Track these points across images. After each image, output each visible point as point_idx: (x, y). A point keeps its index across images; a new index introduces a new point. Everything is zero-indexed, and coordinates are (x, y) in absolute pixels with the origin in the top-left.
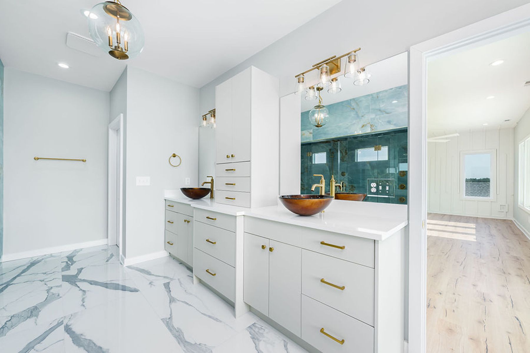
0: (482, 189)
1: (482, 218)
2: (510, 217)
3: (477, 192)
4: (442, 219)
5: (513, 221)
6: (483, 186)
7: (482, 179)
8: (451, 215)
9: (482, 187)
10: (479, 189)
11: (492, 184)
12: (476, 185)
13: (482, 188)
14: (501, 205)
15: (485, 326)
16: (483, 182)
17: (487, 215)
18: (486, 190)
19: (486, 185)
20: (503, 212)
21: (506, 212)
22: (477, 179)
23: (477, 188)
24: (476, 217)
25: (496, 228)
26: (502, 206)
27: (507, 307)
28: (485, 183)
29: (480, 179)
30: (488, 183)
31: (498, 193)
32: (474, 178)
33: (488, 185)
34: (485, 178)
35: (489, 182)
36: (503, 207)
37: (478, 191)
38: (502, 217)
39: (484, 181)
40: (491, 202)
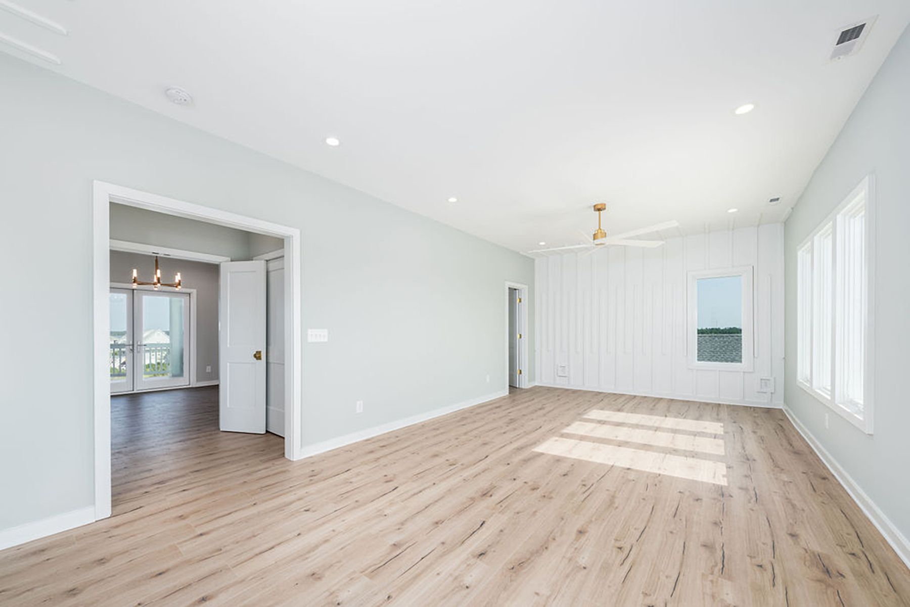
0: (727, 345)
1: (729, 406)
2: (779, 404)
3: (720, 350)
4: (652, 411)
5: (784, 410)
6: (729, 340)
7: (727, 328)
8: (672, 400)
9: (727, 341)
10: (723, 345)
11: (746, 338)
12: (718, 339)
13: (727, 343)
14: (761, 379)
15: (722, 528)
16: (729, 333)
17: (737, 401)
18: (733, 347)
19: (733, 338)
20: (765, 393)
21: (772, 393)
22: (722, 328)
23: (720, 343)
24: (717, 402)
25: (754, 432)
26: (763, 381)
27: (750, 502)
28: (731, 335)
29: (725, 329)
30: (739, 335)
31: (756, 356)
32: (717, 327)
33: (737, 338)
34: (732, 327)
35: (741, 333)
36: (766, 383)
37: (722, 349)
38: (763, 402)
39: (731, 331)
40: (744, 372)
